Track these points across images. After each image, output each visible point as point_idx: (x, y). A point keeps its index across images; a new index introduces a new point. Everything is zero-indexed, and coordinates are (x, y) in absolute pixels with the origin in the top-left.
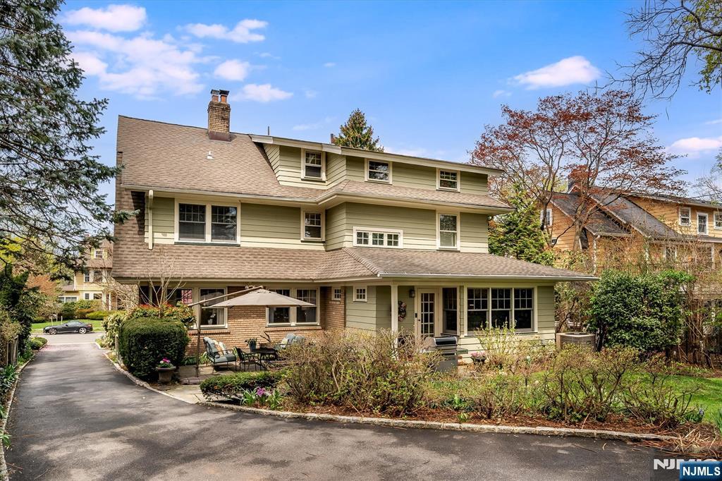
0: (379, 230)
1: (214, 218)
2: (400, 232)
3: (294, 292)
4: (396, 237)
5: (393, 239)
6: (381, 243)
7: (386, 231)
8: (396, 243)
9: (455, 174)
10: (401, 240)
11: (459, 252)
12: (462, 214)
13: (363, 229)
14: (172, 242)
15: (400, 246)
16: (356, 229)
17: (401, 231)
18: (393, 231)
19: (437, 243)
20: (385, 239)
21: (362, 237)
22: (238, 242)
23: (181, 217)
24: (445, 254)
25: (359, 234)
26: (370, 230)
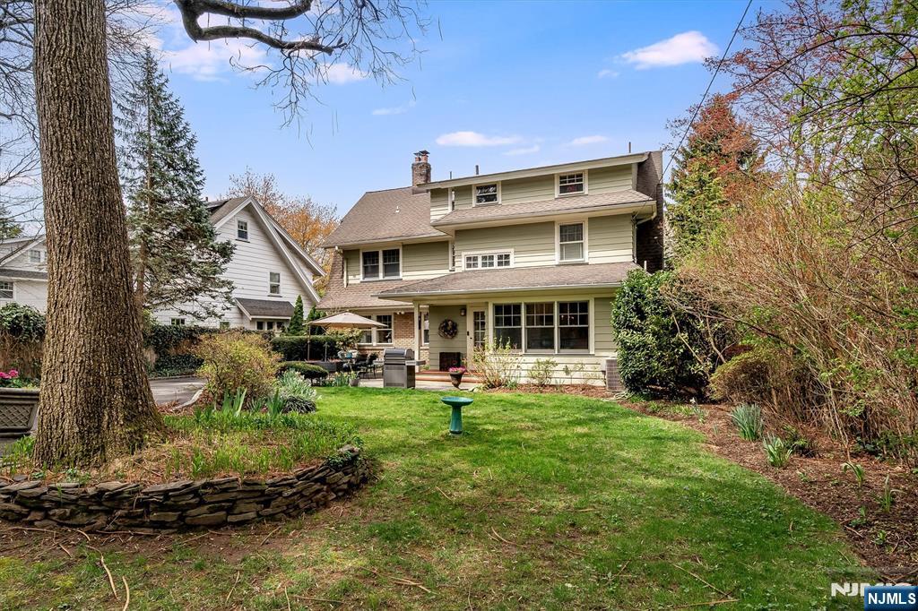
0: (487, 252)
1: (385, 261)
2: (510, 251)
3: (374, 317)
4: (507, 256)
5: (504, 259)
6: (491, 264)
7: (496, 252)
8: (507, 263)
9: (580, 175)
10: (512, 259)
11: (587, 264)
12: (591, 219)
13: (472, 254)
14: (358, 282)
15: (512, 265)
16: (464, 254)
17: (512, 250)
18: (503, 251)
19: (554, 258)
20: (496, 260)
21: (471, 261)
22: (401, 277)
23: (365, 262)
24: (566, 268)
25: (469, 259)
26: (479, 253)
